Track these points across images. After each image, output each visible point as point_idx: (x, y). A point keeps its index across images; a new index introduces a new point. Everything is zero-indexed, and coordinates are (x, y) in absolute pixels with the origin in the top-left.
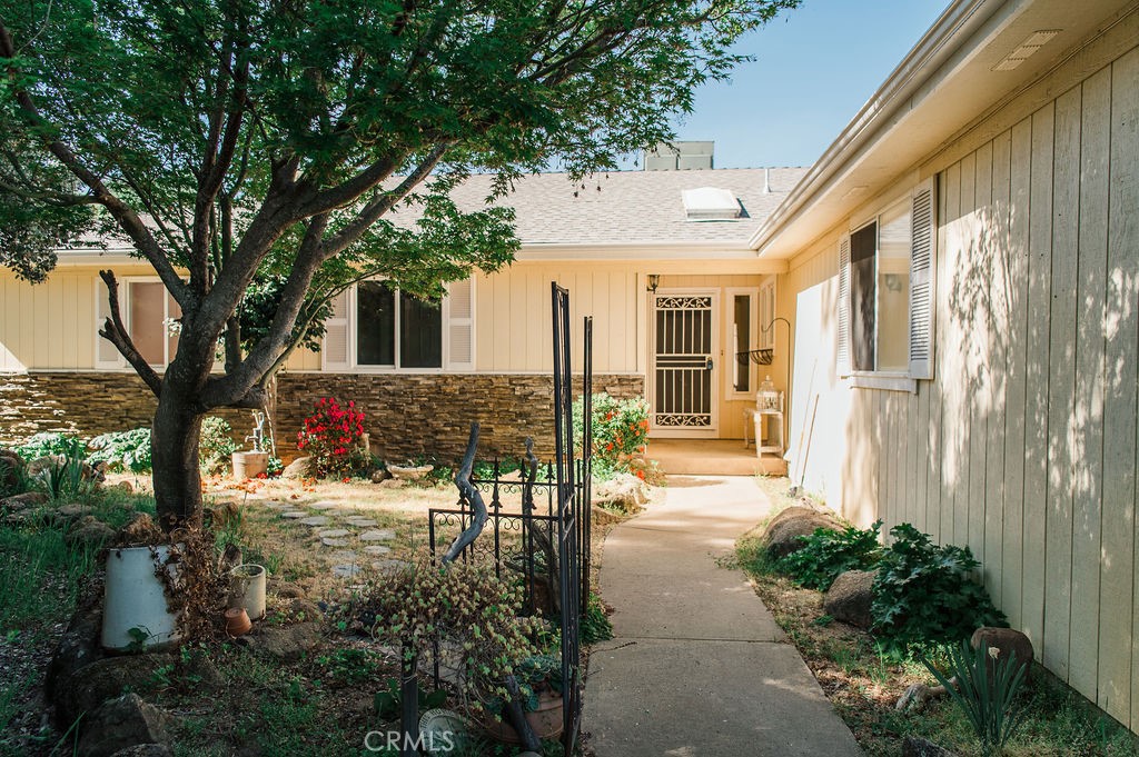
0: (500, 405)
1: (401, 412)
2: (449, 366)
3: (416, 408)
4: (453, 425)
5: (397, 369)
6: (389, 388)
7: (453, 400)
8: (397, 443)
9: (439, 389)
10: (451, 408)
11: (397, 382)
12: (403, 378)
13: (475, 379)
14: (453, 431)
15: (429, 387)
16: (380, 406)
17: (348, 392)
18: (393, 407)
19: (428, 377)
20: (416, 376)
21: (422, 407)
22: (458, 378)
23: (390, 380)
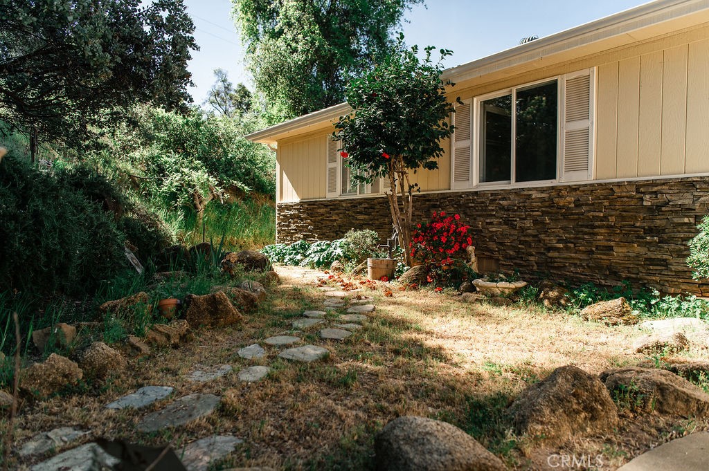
0: (623, 218)
1: (514, 227)
2: (565, 177)
3: (528, 223)
4: (566, 242)
5: (513, 184)
6: (504, 203)
7: (567, 214)
8: (511, 258)
9: (552, 204)
10: (565, 223)
11: (512, 197)
12: (517, 192)
13: (591, 188)
14: (567, 248)
15: (542, 200)
16: (495, 221)
17: (469, 208)
18: (507, 222)
19: (542, 190)
20: (530, 189)
21: (536, 222)
22: (573, 189)
23: (505, 195)
